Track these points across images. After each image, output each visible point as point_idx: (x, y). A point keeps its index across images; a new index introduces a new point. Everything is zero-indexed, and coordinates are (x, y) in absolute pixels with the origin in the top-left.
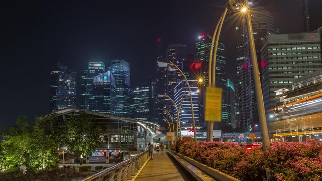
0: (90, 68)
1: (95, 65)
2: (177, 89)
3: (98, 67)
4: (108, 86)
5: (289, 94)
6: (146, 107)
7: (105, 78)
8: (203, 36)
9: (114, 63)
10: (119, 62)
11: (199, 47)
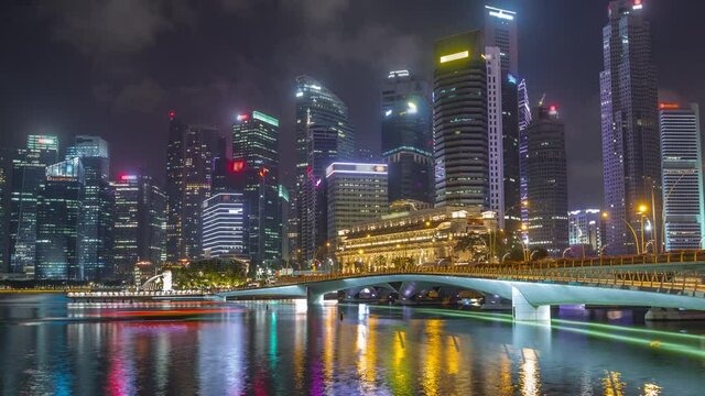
0: (30, 146)
1: (41, 141)
2: (211, 203)
3: (48, 145)
4: (75, 184)
5: (350, 236)
6: (132, 220)
7: (69, 169)
8: (244, 117)
9: (81, 141)
10: (90, 141)
11: (238, 132)
